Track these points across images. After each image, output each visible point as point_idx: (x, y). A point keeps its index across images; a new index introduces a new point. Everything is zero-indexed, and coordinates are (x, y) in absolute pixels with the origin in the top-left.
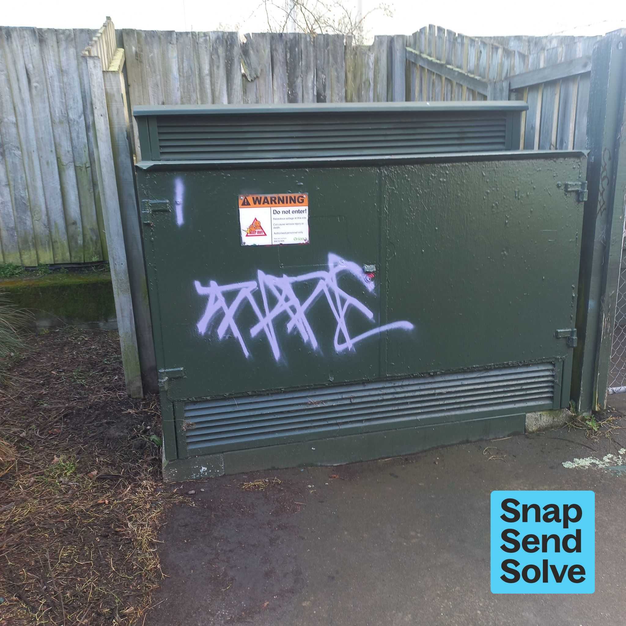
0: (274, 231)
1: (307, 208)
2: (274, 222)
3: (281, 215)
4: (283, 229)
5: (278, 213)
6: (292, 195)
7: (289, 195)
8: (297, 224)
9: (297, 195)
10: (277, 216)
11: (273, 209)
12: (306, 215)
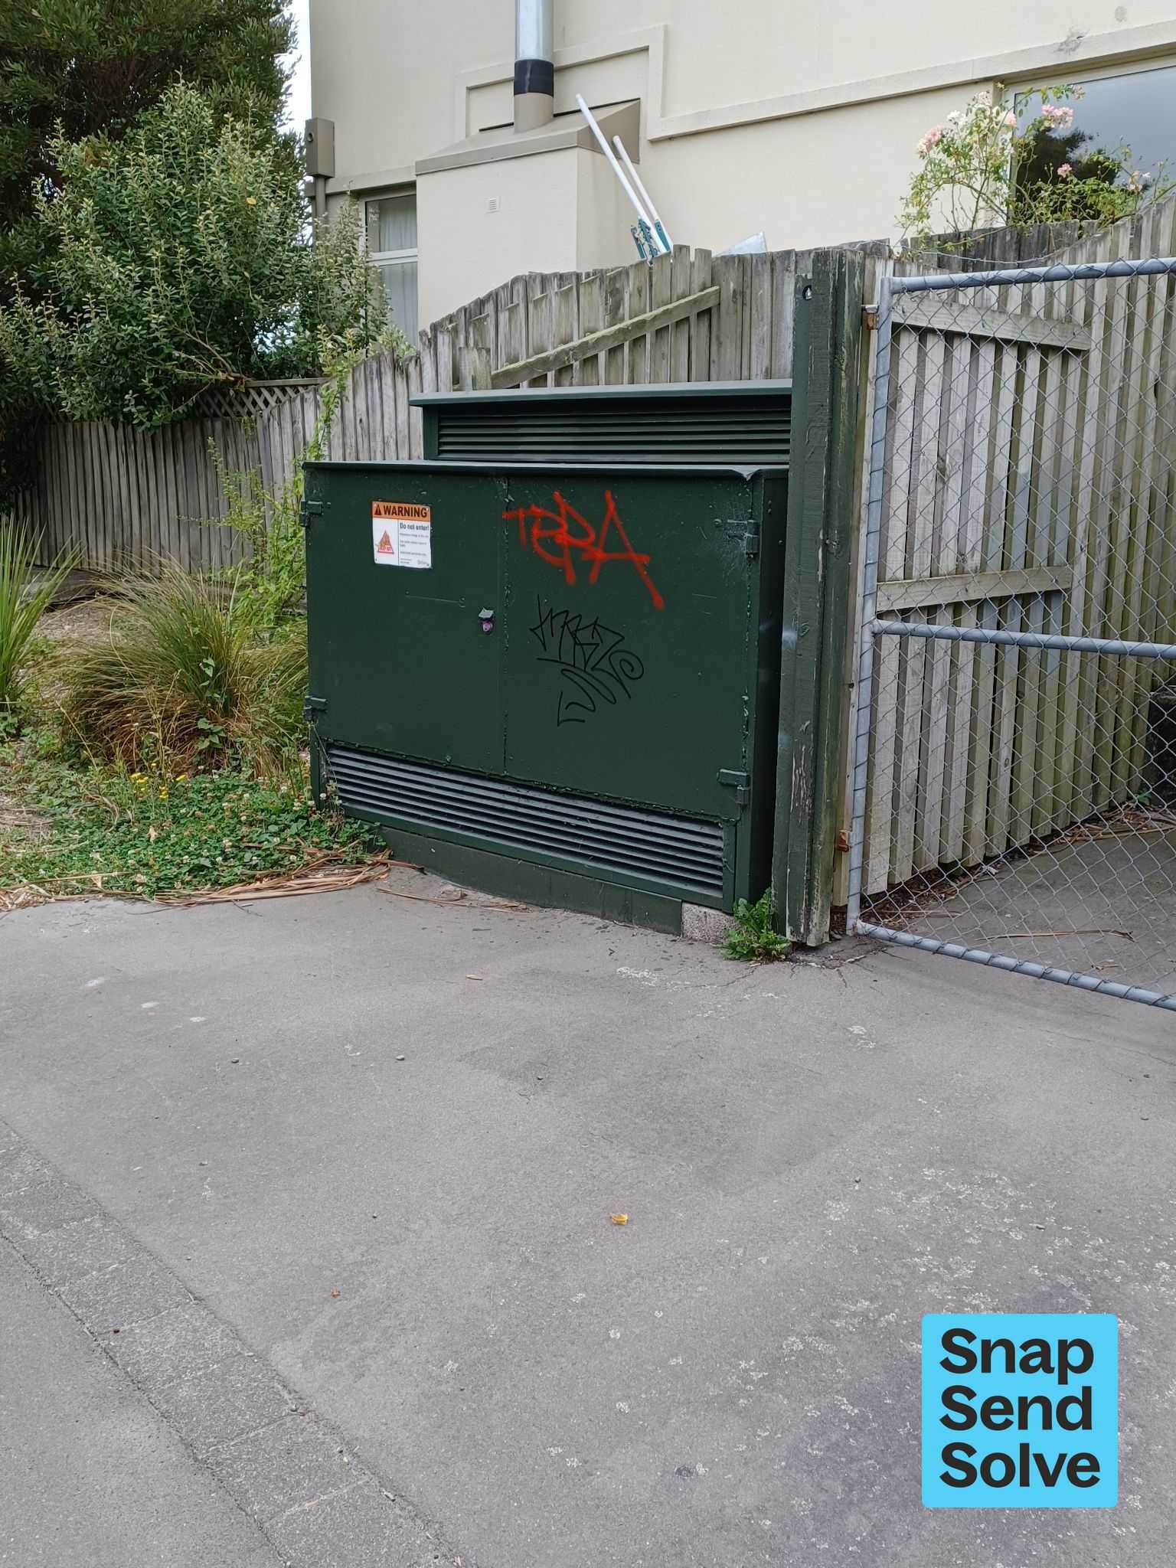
0: (401, 549)
1: (428, 524)
2: (402, 538)
3: (407, 531)
4: (409, 548)
5: (403, 526)
6: (417, 507)
7: (414, 506)
8: (421, 543)
9: (421, 507)
10: (403, 531)
11: (400, 521)
12: (428, 533)
